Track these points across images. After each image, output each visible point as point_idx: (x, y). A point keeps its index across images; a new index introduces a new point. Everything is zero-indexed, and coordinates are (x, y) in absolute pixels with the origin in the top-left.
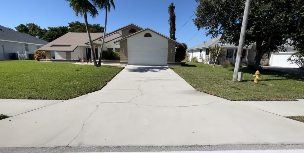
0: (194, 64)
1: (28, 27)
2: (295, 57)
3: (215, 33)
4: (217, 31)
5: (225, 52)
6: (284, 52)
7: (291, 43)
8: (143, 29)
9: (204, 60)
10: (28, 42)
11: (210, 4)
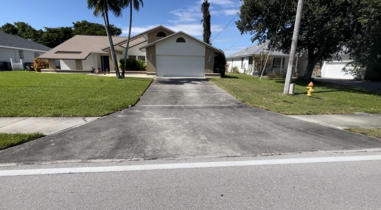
0: (235, 75)
1: (16, 26)
2: (350, 67)
3: (262, 38)
4: (264, 36)
5: (272, 61)
6: (339, 60)
7: (346, 51)
8: (175, 33)
9: (246, 70)
10: (22, 47)
11: (258, 5)
